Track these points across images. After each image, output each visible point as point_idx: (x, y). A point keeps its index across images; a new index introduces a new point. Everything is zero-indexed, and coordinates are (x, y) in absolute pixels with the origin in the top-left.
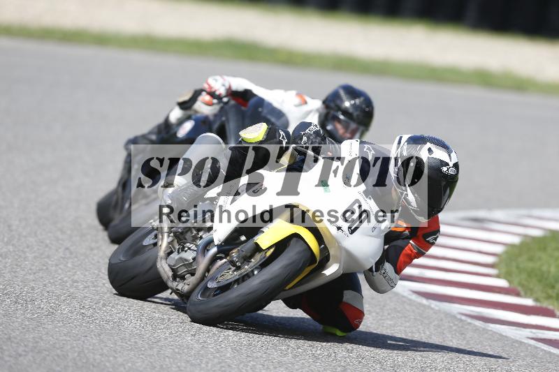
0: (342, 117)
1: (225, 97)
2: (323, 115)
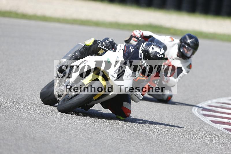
1: (140, 38)
2: (179, 45)
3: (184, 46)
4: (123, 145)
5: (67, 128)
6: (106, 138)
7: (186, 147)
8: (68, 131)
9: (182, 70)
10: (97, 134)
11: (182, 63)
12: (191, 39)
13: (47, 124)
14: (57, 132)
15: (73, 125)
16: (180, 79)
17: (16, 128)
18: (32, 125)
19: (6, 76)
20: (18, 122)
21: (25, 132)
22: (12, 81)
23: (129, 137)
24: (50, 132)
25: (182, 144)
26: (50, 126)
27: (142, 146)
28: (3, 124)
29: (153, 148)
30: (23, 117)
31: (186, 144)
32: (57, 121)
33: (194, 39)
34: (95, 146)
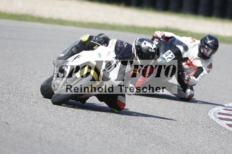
0: (206, 47)
1: (161, 38)
2: (200, 45)
3: (204, 47)
4: (139, 149)
5: (83, 131)
6: (122, 142)
7: (202, 151)
8: (83, 135)
9: (203, 70)
10: (113, 137)
11: (202, 63)
12: (211, 40)
13: (63, 127)
14: (73, 135)
15: (89, 129)
16: (201, 78)
17: (32, 131)
18: (48, 128)
19: (21, 80)
20: (34, 125)
21: (40, 136)
22: (27, 84)
23: (145, 140)
24: (66, 135)
25: (197, 148)
26: (66, 129)
27: (158, 149)
28: (18, 127)
29: (169, 151)
30: (38, 121)
31: (203, 147)
32: (73, 125)
33: (213, 40)
34: (110, 149)
